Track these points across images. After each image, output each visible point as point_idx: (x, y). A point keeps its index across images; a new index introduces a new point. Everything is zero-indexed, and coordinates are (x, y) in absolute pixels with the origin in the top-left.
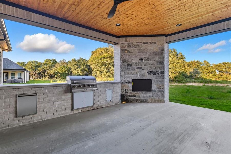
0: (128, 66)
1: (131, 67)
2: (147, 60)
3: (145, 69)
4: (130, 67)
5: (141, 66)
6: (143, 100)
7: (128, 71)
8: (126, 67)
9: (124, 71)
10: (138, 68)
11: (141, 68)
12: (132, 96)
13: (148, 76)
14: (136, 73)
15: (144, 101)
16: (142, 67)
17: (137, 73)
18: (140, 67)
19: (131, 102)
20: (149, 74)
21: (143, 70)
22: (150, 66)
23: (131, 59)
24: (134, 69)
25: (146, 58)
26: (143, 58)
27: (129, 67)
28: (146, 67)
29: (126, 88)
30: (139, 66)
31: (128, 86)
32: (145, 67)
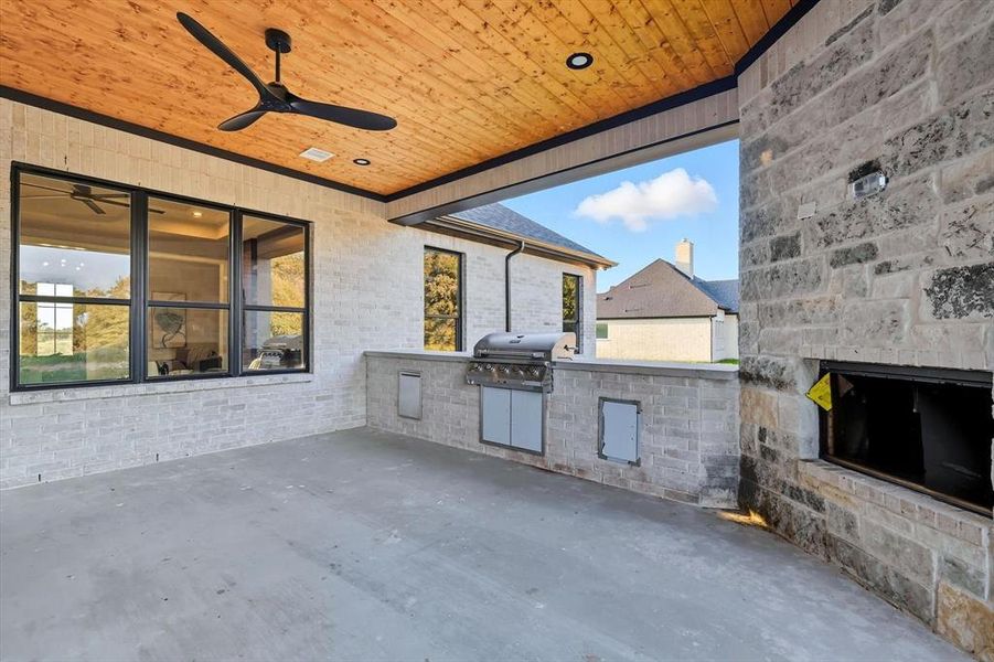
0: (774, 260)
1: (795, 259)
2: (914, 154)
3: (904, 258)
4: (790, 261)
5: (865, 240)
6: (880, 573)
7: (779, 295)
8: (768, 266)
9: (757, 298)
10: (844, 258)
11: (871, 251)
12: (796, 493)
13: (933, 330)
14: (827, 306)
15: (893, 584)
16: (877, 239)
17: (832, 308)
18: (859, 248)
19: (789, 535)
20: (948, 306)
21: (884, 269)
22: (956, 210)
23: (790, 198)
24: (812, 276)
25: (910, 143)
26: (882, 152)
27: (783, 263)
28: (915, 231)
29: (767, 424)
30: (847, 244)
31: (778, 409)
32: (901, 233)
